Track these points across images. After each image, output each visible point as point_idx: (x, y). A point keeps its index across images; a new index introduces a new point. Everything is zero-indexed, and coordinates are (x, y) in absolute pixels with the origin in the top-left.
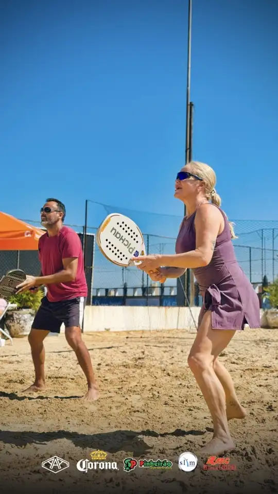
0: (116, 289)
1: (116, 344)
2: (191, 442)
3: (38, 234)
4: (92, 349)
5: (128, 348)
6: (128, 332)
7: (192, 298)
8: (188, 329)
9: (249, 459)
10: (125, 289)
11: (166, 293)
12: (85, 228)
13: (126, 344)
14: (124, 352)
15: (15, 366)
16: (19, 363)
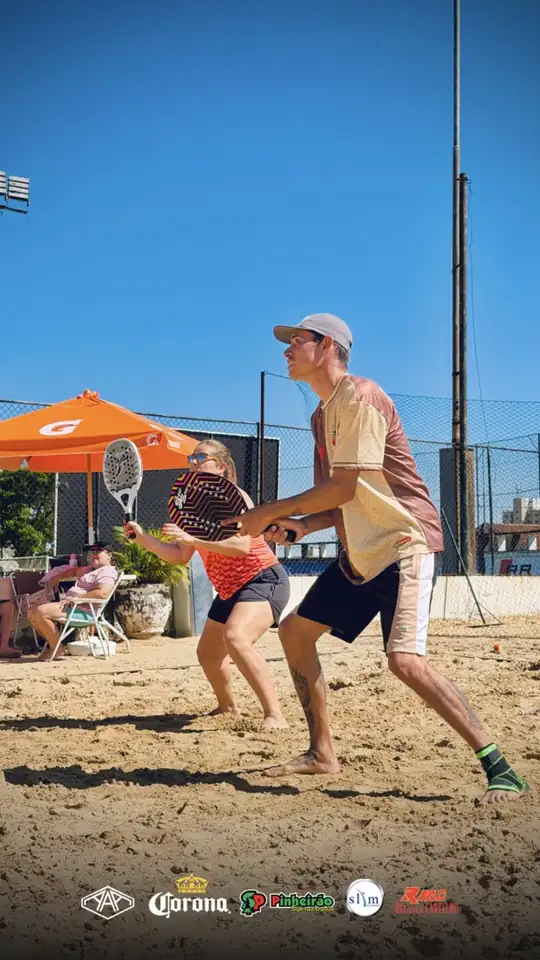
0: (322, 545)
1: (326, 650)
2: (480, 833)
3: (173, 439)
5: (350, 655)
7: (471, 557)
8: (465, 618)
12: (261, 426)
13: (345, 648)
14: (342, 664)
15: (136, 691)
16: (144, 685)
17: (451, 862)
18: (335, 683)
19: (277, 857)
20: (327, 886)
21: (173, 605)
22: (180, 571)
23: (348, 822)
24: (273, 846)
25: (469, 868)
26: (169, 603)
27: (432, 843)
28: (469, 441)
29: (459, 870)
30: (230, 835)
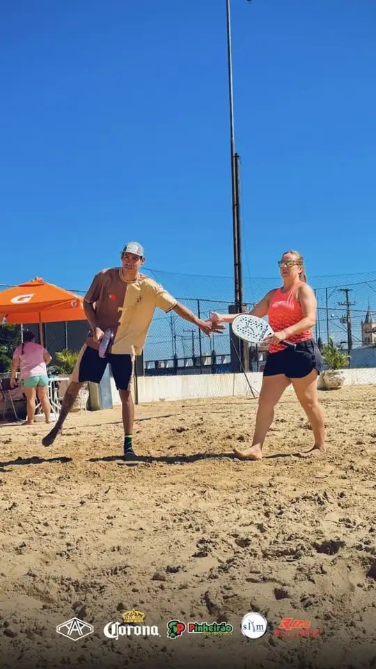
0: (165, 361)
1: (173, 413)
2: (262, 492)
4: (150, 419)
5: (186, 415)
6: (184, 401)
7: (246, 362)
8: (244, 395)
9: (321, 503)
10: (175, 360)
11: (218, 362)
13: (183, 412)
14: (182, 419)
15: (74, 438)
16: (78, 435)
17: (250, 506)
18: (179, 429)
19: (161, 510)
20: (188, 520)
21: (90, 394)
23: (195, 492)
24: (157, 505)
25: (259, 508)
26: (88, 393)
27: (239, 498)
28: (244, 301)
29: (253, 509)
30: (135, 501)
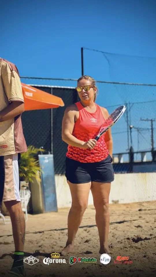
0: (120, 155)
1: (128, 218)
10: (131, 154)
13: (140, 217)
14: (139, 226)
18: (136, 238)
21: (31, 194)
22: (34, 174)
26: (28, 193)
